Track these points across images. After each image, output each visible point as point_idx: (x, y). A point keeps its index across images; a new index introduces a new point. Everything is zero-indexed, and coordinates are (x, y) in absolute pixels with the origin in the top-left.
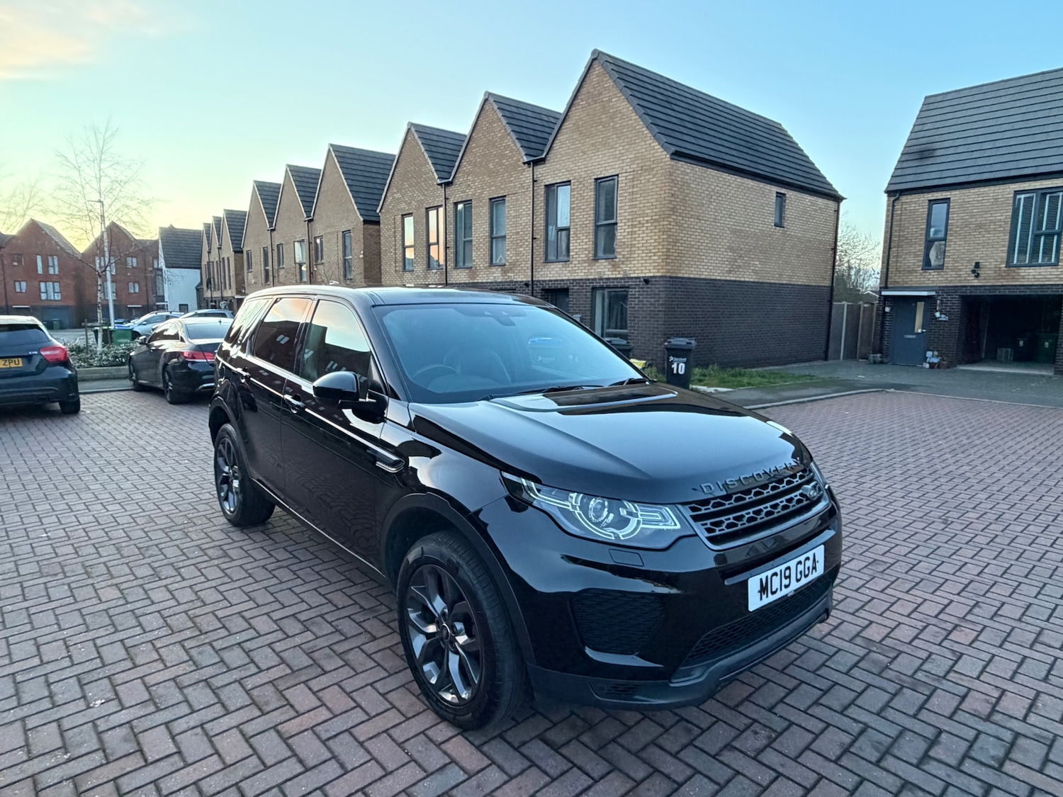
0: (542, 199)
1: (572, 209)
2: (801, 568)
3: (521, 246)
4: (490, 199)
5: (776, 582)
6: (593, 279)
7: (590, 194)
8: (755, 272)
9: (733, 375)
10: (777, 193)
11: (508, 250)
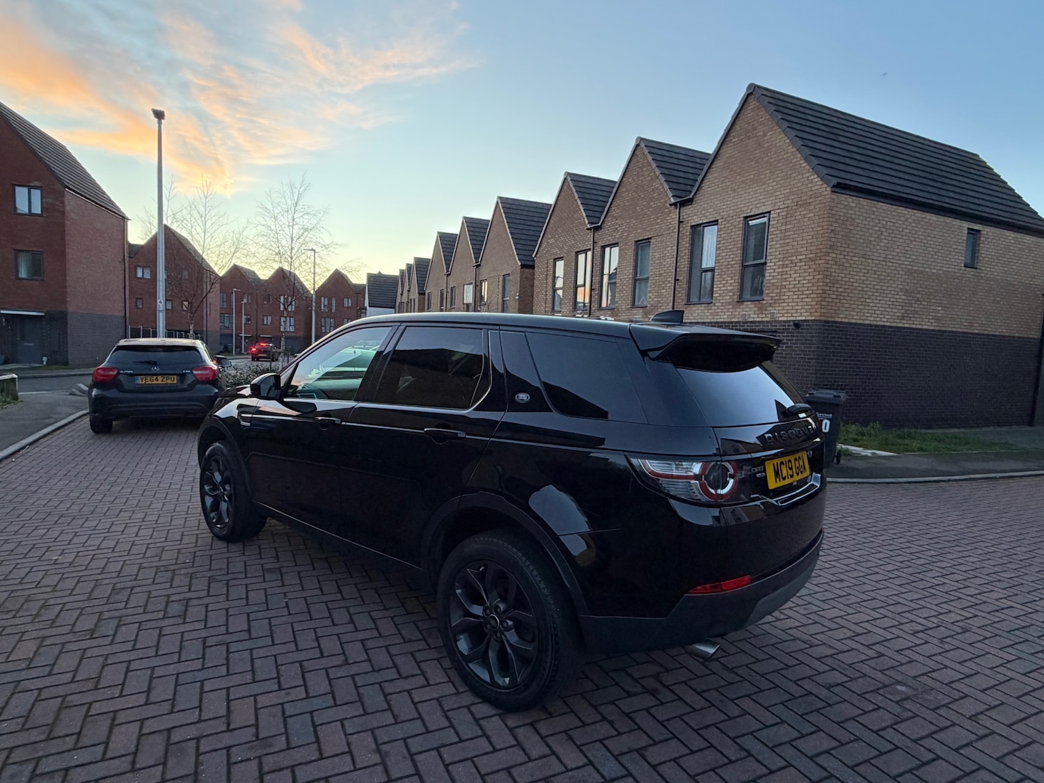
0: (688, 239)
1: (718, 249)
3: (663, 289)
4: (636, 242)
6: (736, 322)
7: (738, 234)
8: (937, 319)
9: (900, 437)
10: (969, 229)
11: (650, 292)
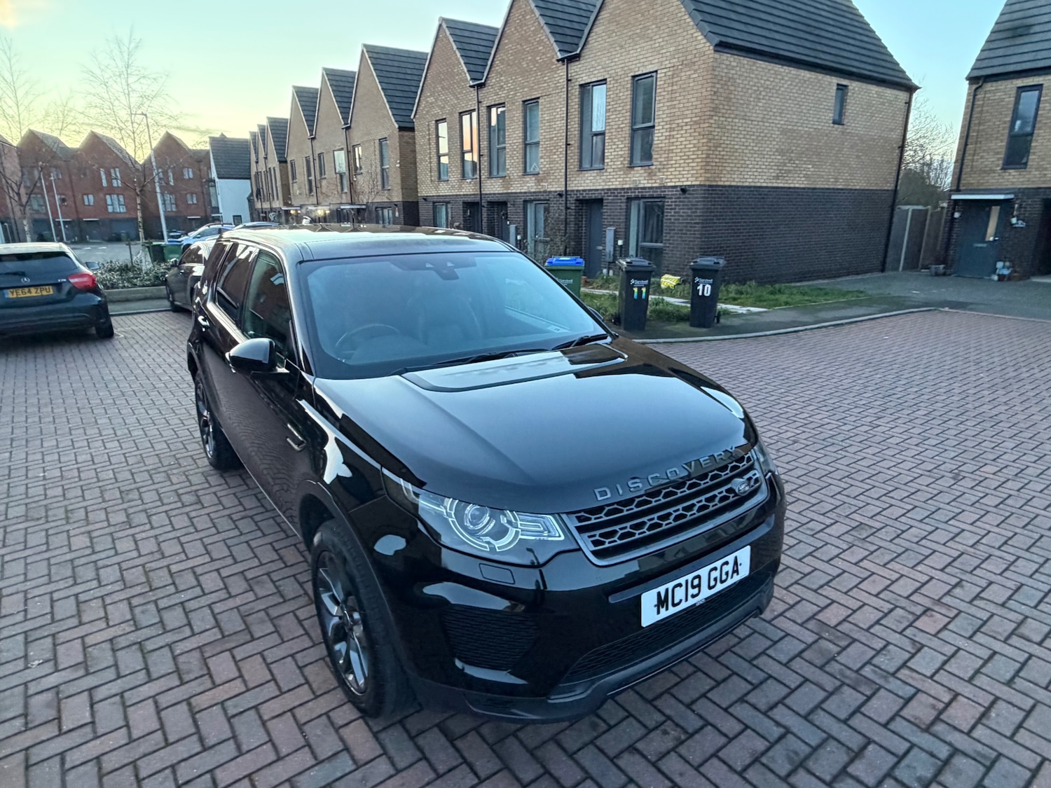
0: (577, 100)
1: (607, 111)
2: (715, 574)
3: (555, 154)
4: (524, 101)
5: (680, 594)
6: (628, 189)
7: (626, 95)
8: (806, 176)
9: (772, 293)
10: (838, 85)
11: (542, 157)
